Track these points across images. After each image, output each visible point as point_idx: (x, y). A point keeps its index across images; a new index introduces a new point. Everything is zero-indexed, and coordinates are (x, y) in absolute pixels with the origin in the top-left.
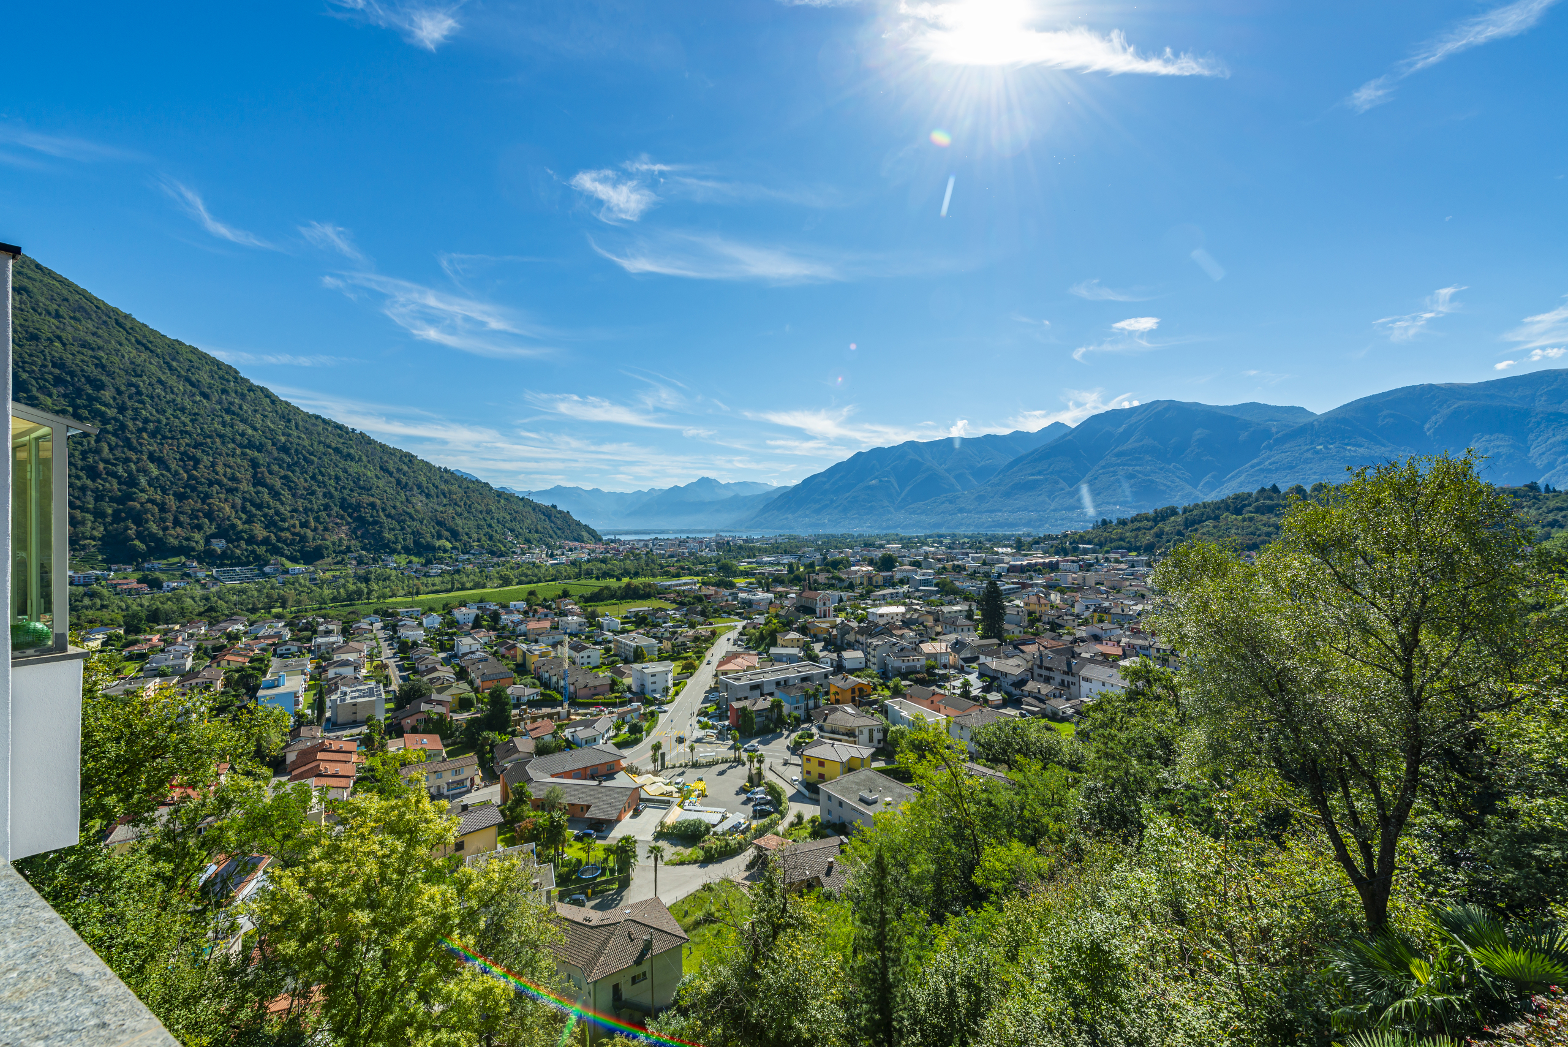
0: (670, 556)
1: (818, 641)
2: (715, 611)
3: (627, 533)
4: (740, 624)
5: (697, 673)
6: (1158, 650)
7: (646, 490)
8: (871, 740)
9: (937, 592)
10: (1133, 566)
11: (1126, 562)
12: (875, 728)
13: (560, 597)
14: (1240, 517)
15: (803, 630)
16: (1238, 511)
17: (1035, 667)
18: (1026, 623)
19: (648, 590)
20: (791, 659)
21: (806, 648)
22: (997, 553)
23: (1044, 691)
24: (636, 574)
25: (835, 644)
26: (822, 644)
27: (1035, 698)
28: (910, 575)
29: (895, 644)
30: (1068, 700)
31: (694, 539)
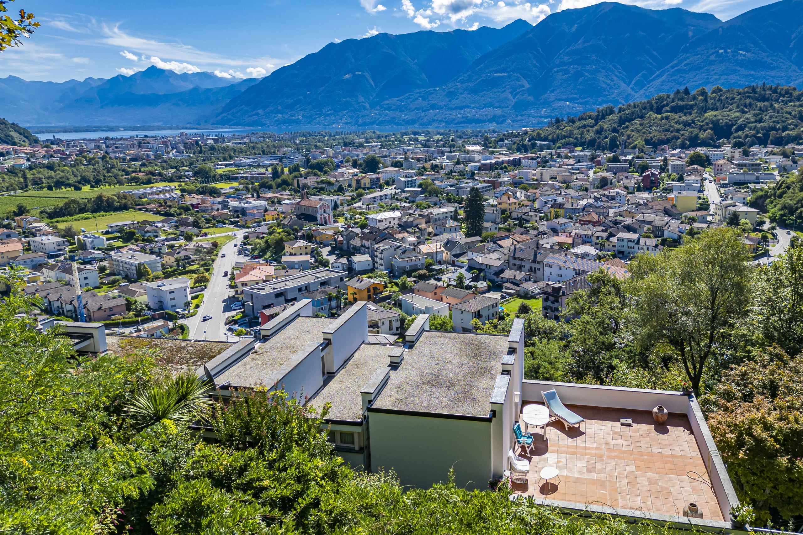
0: (132, 160)
1: (325, 246)
2: (208, 221)
3: (65, 130)
4: (240, 234)
5: (210, 285)
6: (598, 238)
7: (82, 80)
8: (391, 328)
9: (422, 192)
10: (579, 162)
11: (574, 157)
12: (394, 319)
13: (16, 214)
14: (659, 116)
15: (309, 237)
16: (659, 111)
17: (511, 259)
18: (498, 220)
19: (124, 201)
20: (304, 266)
21: (314, 253)
22: (468, 152)
23: (518, 278)
24: (98, 182)
25: (341, 249)
26: (329, 248)
27: (512, 283)
28: (394, 176)
29: (398, 248)
30: (535, 282)
31: (155, 138)
